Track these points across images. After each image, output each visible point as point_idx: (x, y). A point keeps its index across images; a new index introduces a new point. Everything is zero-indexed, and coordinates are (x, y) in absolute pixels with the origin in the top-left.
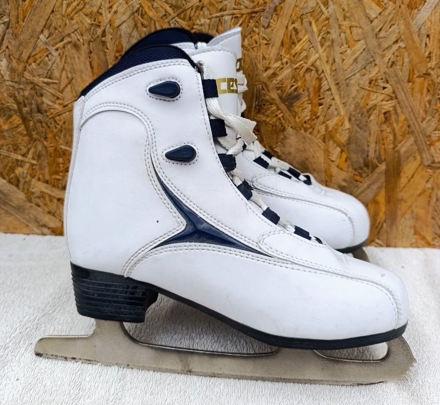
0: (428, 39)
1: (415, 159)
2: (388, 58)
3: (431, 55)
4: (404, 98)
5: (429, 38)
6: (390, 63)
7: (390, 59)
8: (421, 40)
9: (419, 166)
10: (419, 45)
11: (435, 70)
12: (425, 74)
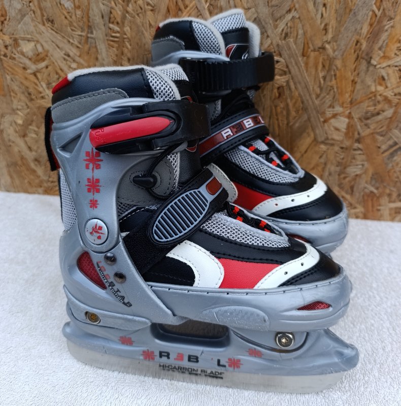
0: (324, 9)
1: (309, 135)
2: (281, 29)
3: (327, 27)
4: (298, 73)
5: (326, 8)
6: (283, 35)
7: (283, 30)
8: (317, 10)
9: (313, 141)
10: (314, 16)
11: (331, 44)
12: (320, 48)
